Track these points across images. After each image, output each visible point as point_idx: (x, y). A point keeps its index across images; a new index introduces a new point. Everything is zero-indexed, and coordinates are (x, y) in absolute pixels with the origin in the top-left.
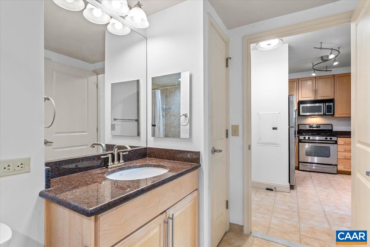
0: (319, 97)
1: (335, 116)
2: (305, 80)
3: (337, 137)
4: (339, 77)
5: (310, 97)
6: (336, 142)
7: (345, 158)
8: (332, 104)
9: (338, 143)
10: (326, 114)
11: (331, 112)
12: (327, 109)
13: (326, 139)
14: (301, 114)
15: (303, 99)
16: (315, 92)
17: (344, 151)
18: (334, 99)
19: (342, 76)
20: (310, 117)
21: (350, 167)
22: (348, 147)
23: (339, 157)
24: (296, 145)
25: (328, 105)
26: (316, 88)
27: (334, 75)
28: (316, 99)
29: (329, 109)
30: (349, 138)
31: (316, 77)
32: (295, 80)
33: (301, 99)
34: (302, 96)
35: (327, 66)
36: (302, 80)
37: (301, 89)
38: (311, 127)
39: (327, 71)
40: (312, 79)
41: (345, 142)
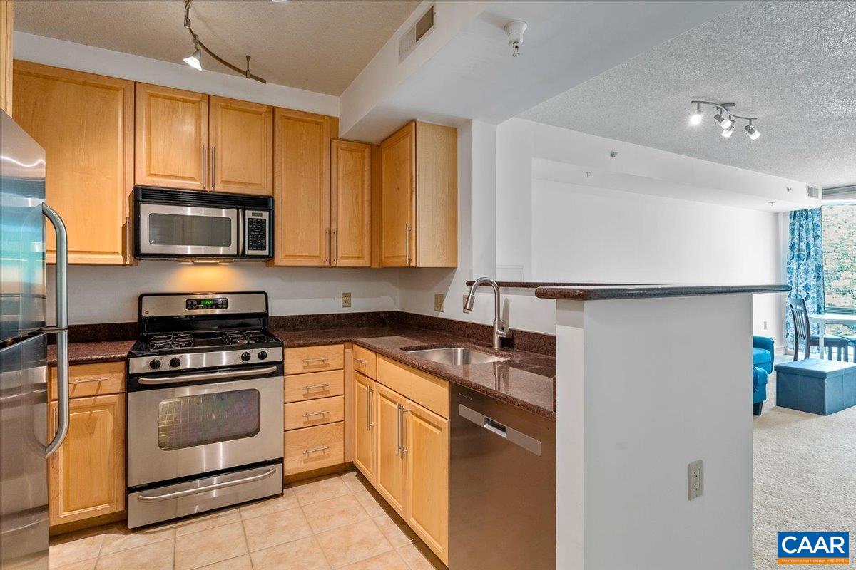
0: (223, 182)
1: (276, 263)
2: (165, 98)
3: (284, 347)
4: (289, 119)
5: (187, 175)
6: (279, 369)
7: (308, 421)
8: (265, 215)
9: (286, 372)
10: (248, 252)
11: (263, 248)
12: (249, 234)
14: (148, 247)
15: (155, 179)
16: (208, 157)
17: (305, 396)
18: (273, 198)
19: (297, 120)
20: (189, 265)
21: (321, 453)
22: (314, 380)
23: (290, 425)
24: (113, 404)
25: (253, 219)
26: (212, 145)
27: (274, 108)
28: (211, 189)
29: (257, 235)
30: (319, 344)
31: (209, 96)
32: (118, 86)
33: (145, 180)
34: (149, 166)
35: (248, 57)
36: (151, 95)
37: (149, 134)
38: (192, 305)
39: (247, 74)
40: (193, 102)
41: (307, 362)
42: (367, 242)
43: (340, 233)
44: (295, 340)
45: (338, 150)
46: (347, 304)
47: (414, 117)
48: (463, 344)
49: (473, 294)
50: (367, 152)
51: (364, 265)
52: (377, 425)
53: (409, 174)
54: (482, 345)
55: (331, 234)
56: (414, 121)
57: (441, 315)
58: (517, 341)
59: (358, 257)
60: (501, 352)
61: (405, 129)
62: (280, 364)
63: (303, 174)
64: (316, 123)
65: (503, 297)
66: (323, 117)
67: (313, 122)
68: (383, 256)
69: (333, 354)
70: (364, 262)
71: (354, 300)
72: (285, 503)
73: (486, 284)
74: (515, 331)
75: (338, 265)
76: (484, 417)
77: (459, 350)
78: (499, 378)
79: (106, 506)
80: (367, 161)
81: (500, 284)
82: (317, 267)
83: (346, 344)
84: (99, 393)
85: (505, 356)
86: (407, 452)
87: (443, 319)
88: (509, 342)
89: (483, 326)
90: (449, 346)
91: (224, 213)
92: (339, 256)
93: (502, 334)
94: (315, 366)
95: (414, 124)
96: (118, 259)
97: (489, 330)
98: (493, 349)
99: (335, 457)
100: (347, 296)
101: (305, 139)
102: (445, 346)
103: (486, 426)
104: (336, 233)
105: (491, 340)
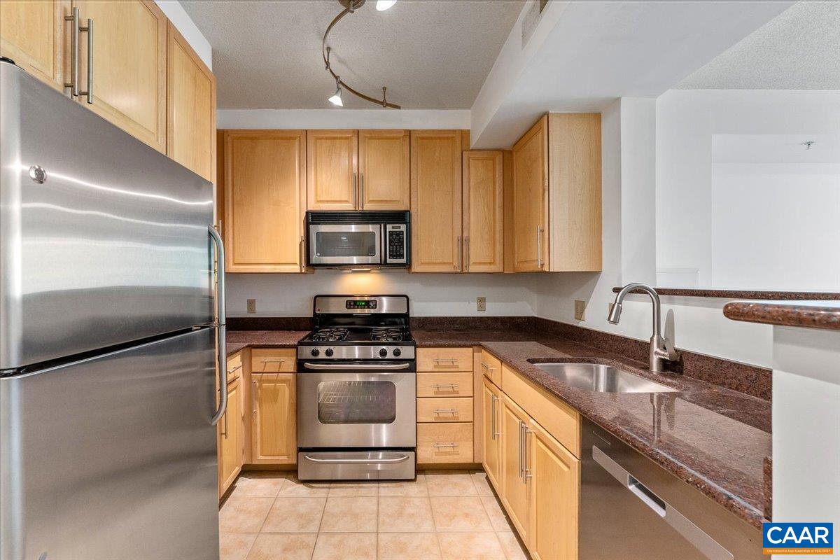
0: (370, 202)
2: (326, 139)
3: (416, 347)
4: (423, 138)
5: (343, 199)
6: (412, 366)
7: (439, 417)
8: (403, 227)
9: (419, 369)
10: (389, 261)
11: (401, 256)
12: (389, 244)
13: (383, 353)
14: (315, 259)
15: (321, 205)
16: (358, 182)
17: (435, 393)
18: (409, 211)
19: (432, 138)
20: (349, 273)
21: (451, 449)
22: (445, 380)
23: (423, 418)
24: (289, 380)
25: (393, 232)
26: (361, 171)
27: (410, 131)
28: (360, 209)
29: (396, 246)
30: (449, 346)
31: (358, 131)
32: (295, 136)
33: (314, 206)
34: (316, 195)
35: (384, 89)
36: (317, 139)
37: (316, 168)
38: (350, 305)
39: (385, 104)
40: (347, 138)
41: (438, 362)
42: (499, 248)
43: (472, 240)
44: (426, 340)
45: (469, 161)
46: (481, 308)
47: (546, 110)
48: (608, 361)
49: (620, 303)
50: (499, 158)
51: (497, 271)
52: (502, 435)
53: (541, 172)
54: (635, 365)
55: (463, 242)
56: (547, 114)
57: (581, 324)
58: (687, 365)
59: (490, 263)
60: (661, 378)
61: (538, 124)
62: (413, 362)
63: (436, 187)
64: (448, 138)
65: (665, 308)
66: (454, 131)
67: (444, 138)
68: (516, 261)
69: (462, 356)
70: (497, 268)
71: (488, 305)
72: (416, 489)
73: (639, 290)
74: (684, 352)
75: (470, 271)
76: (629, 474)
77: (603, 369)
78: (659, 411)
79: (286, 458)
80: (499, 168)
81: (661, 292)
82: (449, 273)
83: (475, 348)
84: (281, 371)
85: (669, 384)
86: (531, 477)
87: (584, 329)
88: (674, 366)
89: (636, 342)
90: (589, 361)
91: (370, 228)
92: (471, 263)
93: (664, 355)
94: (445, 367)
95: (546, 117)
96: (296, 269)
97: (645, 348)
98: (652, 372)
99: (465, 455)
100: (481, 301)
101: (437, 154)
102: (583, 361)
103: (632, 488)
104: (468, 240)
105: (647, 358)
